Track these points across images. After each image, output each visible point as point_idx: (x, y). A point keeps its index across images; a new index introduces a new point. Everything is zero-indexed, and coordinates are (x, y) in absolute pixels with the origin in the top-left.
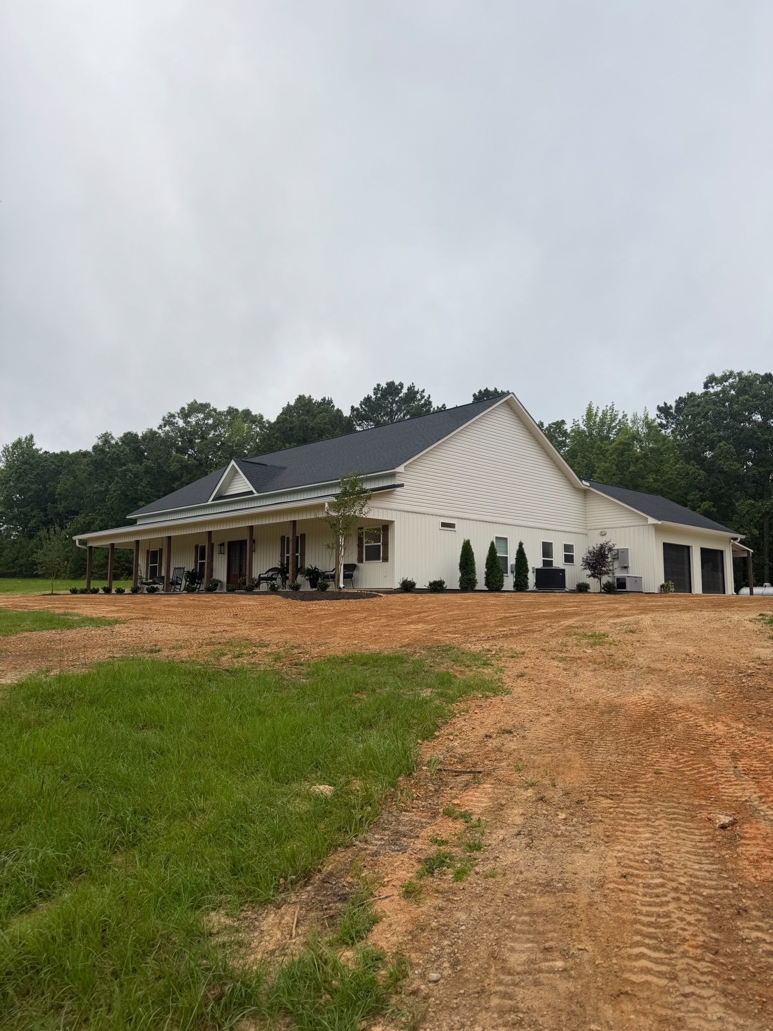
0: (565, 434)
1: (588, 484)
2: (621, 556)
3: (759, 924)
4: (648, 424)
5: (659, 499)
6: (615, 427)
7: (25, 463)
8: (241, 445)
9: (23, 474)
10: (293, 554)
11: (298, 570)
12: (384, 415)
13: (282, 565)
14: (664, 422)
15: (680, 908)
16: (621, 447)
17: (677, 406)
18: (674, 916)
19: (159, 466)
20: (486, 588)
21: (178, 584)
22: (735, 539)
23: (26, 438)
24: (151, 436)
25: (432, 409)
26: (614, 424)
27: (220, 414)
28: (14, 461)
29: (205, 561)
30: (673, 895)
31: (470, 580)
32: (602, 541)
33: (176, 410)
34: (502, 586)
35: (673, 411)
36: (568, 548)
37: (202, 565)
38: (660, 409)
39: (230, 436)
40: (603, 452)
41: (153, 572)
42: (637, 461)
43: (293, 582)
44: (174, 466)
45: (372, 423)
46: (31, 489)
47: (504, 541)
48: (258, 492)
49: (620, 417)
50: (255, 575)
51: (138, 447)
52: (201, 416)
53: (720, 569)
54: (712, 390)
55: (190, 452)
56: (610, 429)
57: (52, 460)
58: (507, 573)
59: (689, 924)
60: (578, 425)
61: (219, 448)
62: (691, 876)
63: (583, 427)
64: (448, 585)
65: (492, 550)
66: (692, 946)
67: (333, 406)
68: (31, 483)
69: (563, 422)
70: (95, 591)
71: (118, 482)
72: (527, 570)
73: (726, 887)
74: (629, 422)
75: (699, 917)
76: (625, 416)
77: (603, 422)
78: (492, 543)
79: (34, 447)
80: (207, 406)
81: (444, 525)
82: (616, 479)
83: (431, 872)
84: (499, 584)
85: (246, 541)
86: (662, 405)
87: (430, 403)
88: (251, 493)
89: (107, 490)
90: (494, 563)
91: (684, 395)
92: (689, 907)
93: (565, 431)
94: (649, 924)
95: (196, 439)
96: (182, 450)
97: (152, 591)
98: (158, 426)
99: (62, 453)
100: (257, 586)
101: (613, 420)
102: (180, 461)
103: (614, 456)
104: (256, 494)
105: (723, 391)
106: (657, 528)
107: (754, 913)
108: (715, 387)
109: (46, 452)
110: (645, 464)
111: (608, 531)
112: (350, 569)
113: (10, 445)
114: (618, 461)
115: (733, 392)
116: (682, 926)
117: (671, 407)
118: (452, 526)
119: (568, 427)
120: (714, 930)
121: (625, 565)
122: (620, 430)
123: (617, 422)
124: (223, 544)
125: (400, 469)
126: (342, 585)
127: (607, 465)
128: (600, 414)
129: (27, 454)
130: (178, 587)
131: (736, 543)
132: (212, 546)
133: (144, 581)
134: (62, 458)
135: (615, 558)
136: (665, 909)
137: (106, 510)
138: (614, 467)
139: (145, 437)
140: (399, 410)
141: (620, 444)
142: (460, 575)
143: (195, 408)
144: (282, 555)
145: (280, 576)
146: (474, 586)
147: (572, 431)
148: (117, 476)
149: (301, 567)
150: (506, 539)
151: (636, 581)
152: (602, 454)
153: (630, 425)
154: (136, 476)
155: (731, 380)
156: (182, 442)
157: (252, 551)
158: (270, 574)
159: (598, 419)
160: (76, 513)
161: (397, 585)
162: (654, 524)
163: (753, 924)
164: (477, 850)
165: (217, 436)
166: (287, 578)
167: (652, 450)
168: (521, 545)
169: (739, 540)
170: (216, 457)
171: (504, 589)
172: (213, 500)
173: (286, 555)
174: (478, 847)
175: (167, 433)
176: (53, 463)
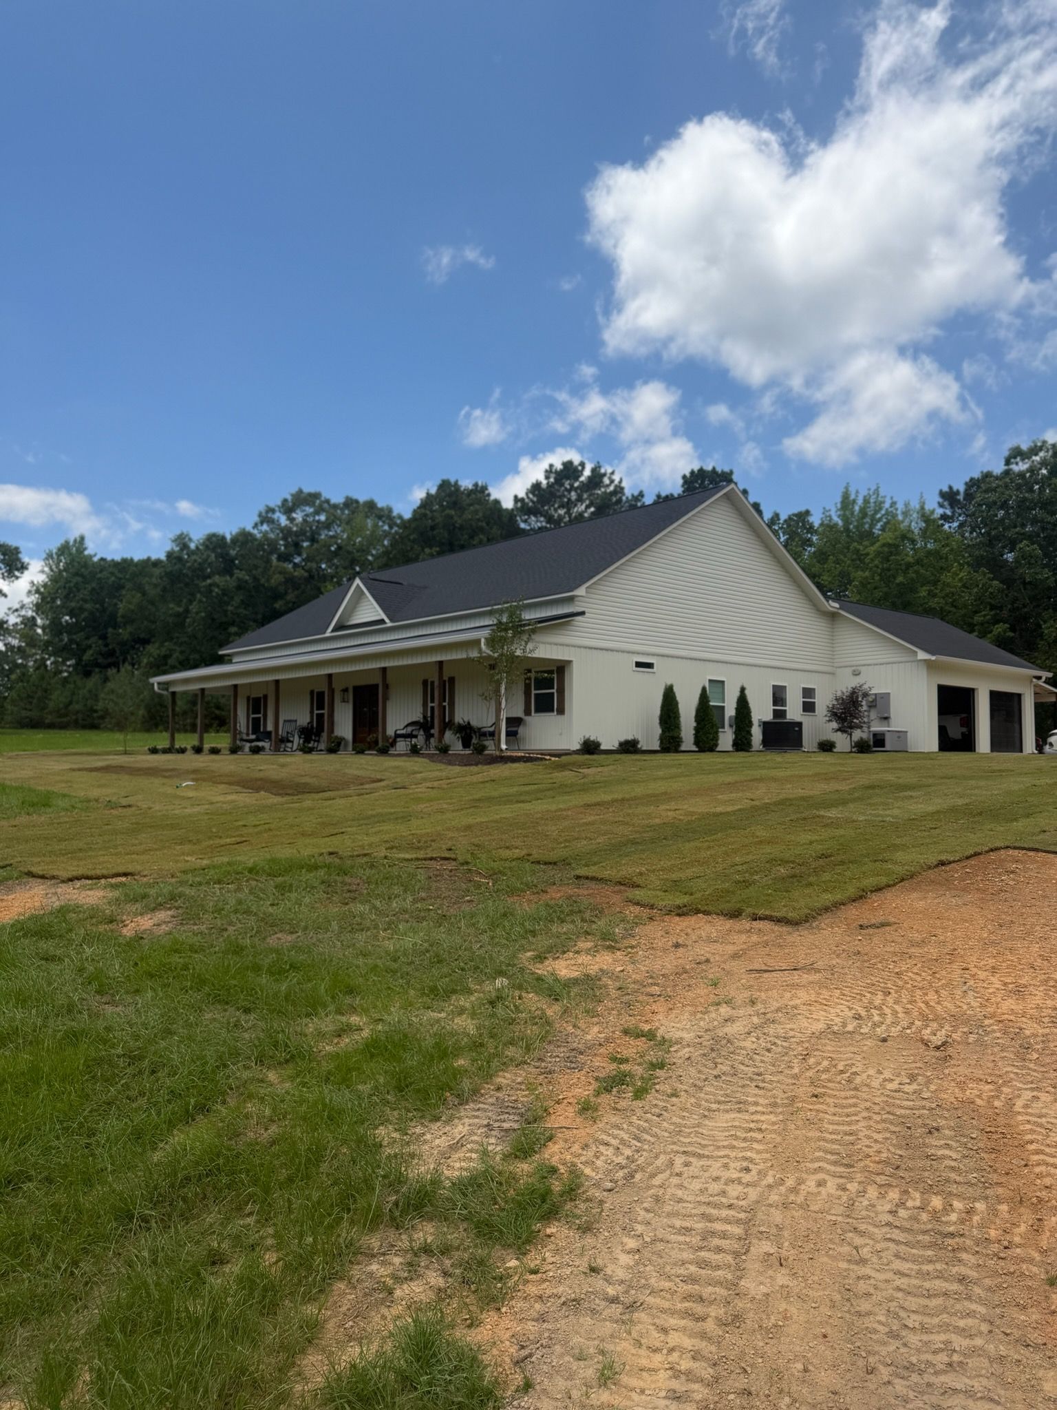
0: (811, 529)
1: (837, 605)
2: (880, 703)
3: (950, 1142)
4: (926, 517)
5: (936, 623)
6: (880, 520)
7: (77, 574)
8: (364, 550)
9: (74, 589)
10: (440, 704)
11: (447, 725)
12: (559, 507)
13: (425, 717)
14: (949, 512)
15: (869, 1127)
16: (886, 549)
17: (966, 490)
18: (861, 1135)
19: (255, 579)
20: (694, 748)
21: (289, 741)
22: (1039, 678)
23: (75, 541)
24: (244, 538)
25: (624, 498)
26: (878, 516)
27: (335, 507)
28: (60, 571)
29: (325, 712)
30: (865, 1114)
31: (673, 738)
32: (853, 682)
33: (275, 502)
34: (716, 745)
35: (961, 497)
36: (808, 692)
37: (320, 717)
38: (942, 495)
39: (348, 538)
40: (860, 557)
41: (256, 726)
42: (907, 569)
43: (440, 740)
44: (276, 579)
45: (542, 519)
46: (86, 610)
47: (720, 685)
48: (392, 620)
49: (887, 505)
50: (390, 732)
51: (228, 554)
52: (310, 510)
53: (1016, 719)
54: (1015, 468)
55: (297, 560)
56: (874, 521)
57: (111, 570)
58: (723, 727)
59: (876, 1141)
60: (830, 516)
61: (336, 554)
62: (887, 1096)
63: (836, 519)
64: (643, 745)
65: (704, 697)
66: (875, 1162)
67: (489, 495)
68: (85, 601)
69: (807, 513)
70: (182, 751)
71: (200, 601)
72: (750, 724)
73: (924, 1108)
74: (899, 512)
75: (888, 1135)
76: (893, 504)
77: (863, 512)
78: (704, 689)
79: (86, 553)
80: (316, 496)
81: (639, 665)
82: (878, 594)
83: (608, 1091)
84: (712, 743)
85: (376, 686)
86: (946, 489)
87: (622, 489)
88: (382, 621)
89: (187, 611)
90: (707, 715)
91: (977, 475)
92: (879, 1126)
93: (811, 527)
94: (833, 1142)
95: (303, 541)
96: (285, 558)
97: (256, 751)
98: (252, 524)
99: (124, 561)
100: (393, 744)
101: (876, 512)
102: (283, 572)
103: (876, 562)
104: (389, 624)
105: (1031, 470)
106: (929, 665)
107: (947, 1132)
108: (1020, 464)
109: (102, 559)
110: (917, 572)
111: (862, 669)
112: (514, 722)
113: (54, 551)
114: (883, 569)
115: (1044, 471)
116: (868, 1143)
117: (958, 492)
118: (650, 666)
119: (816, 520)
120: (900, 1148)
121: (886, 715)
122: (886, 524)
123: (883, 512)
124: (345, 690)
125: (581, 591)
126: (504, 747)
127: (867, 574)
128: (860, 501)
129: (79, 563)
130: (289, 745)
131: (1041, 683)
132: (332, 691)
133: (245, 737)
134: (124, 568)
135: (872, 705)
136: (854, 1128)
137: (186, 639)
138: (877, 578)
139: (235, 540)
140: (580, 499)
141: (884, 545)
142: (660, 731)
143: (301, 499)
144: (425, 705)
145: (422, 732)
146: (679, 746)
147: (822, 525)
148: (200, 592)
149: (450, 721)
150: (723, 682)
151: (899, 737)
152: (860, 559)
153: (900, 518)
154: (225, 592)
155: (1042, 454)
156: (286, 546)
157: (386, 698)
158: (409, 729)
159: (857, 508)
160: (146, 642)
161: (577, 747)
162: (925, 660)
163: (943, 1142)
164: (660, 1068)
165: (332, 537)
166: (432, 735)
167: (929, 553)
168: (743, 690)
169: (1044, 679)
170: (330, 567)
171: (719, 749)
172: (333, 631)
173: (430, 705)
174: (661, 1066)
175: (265, 533)
176: (112, 573)
